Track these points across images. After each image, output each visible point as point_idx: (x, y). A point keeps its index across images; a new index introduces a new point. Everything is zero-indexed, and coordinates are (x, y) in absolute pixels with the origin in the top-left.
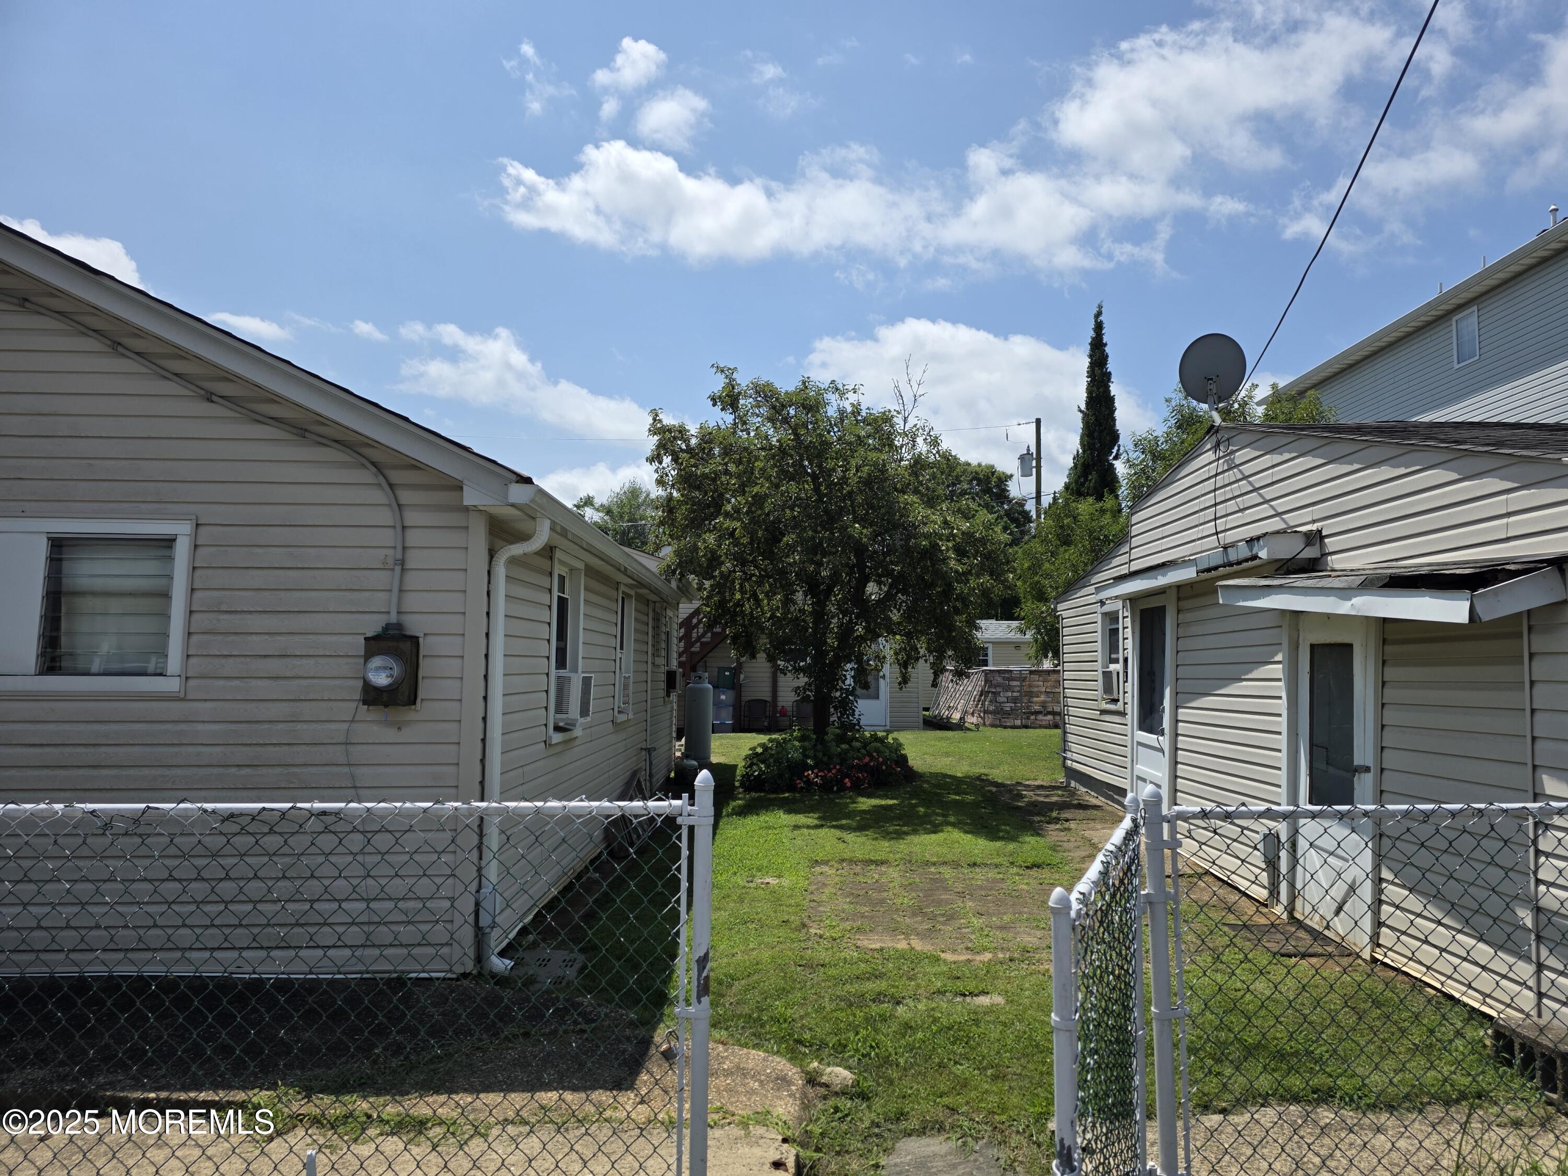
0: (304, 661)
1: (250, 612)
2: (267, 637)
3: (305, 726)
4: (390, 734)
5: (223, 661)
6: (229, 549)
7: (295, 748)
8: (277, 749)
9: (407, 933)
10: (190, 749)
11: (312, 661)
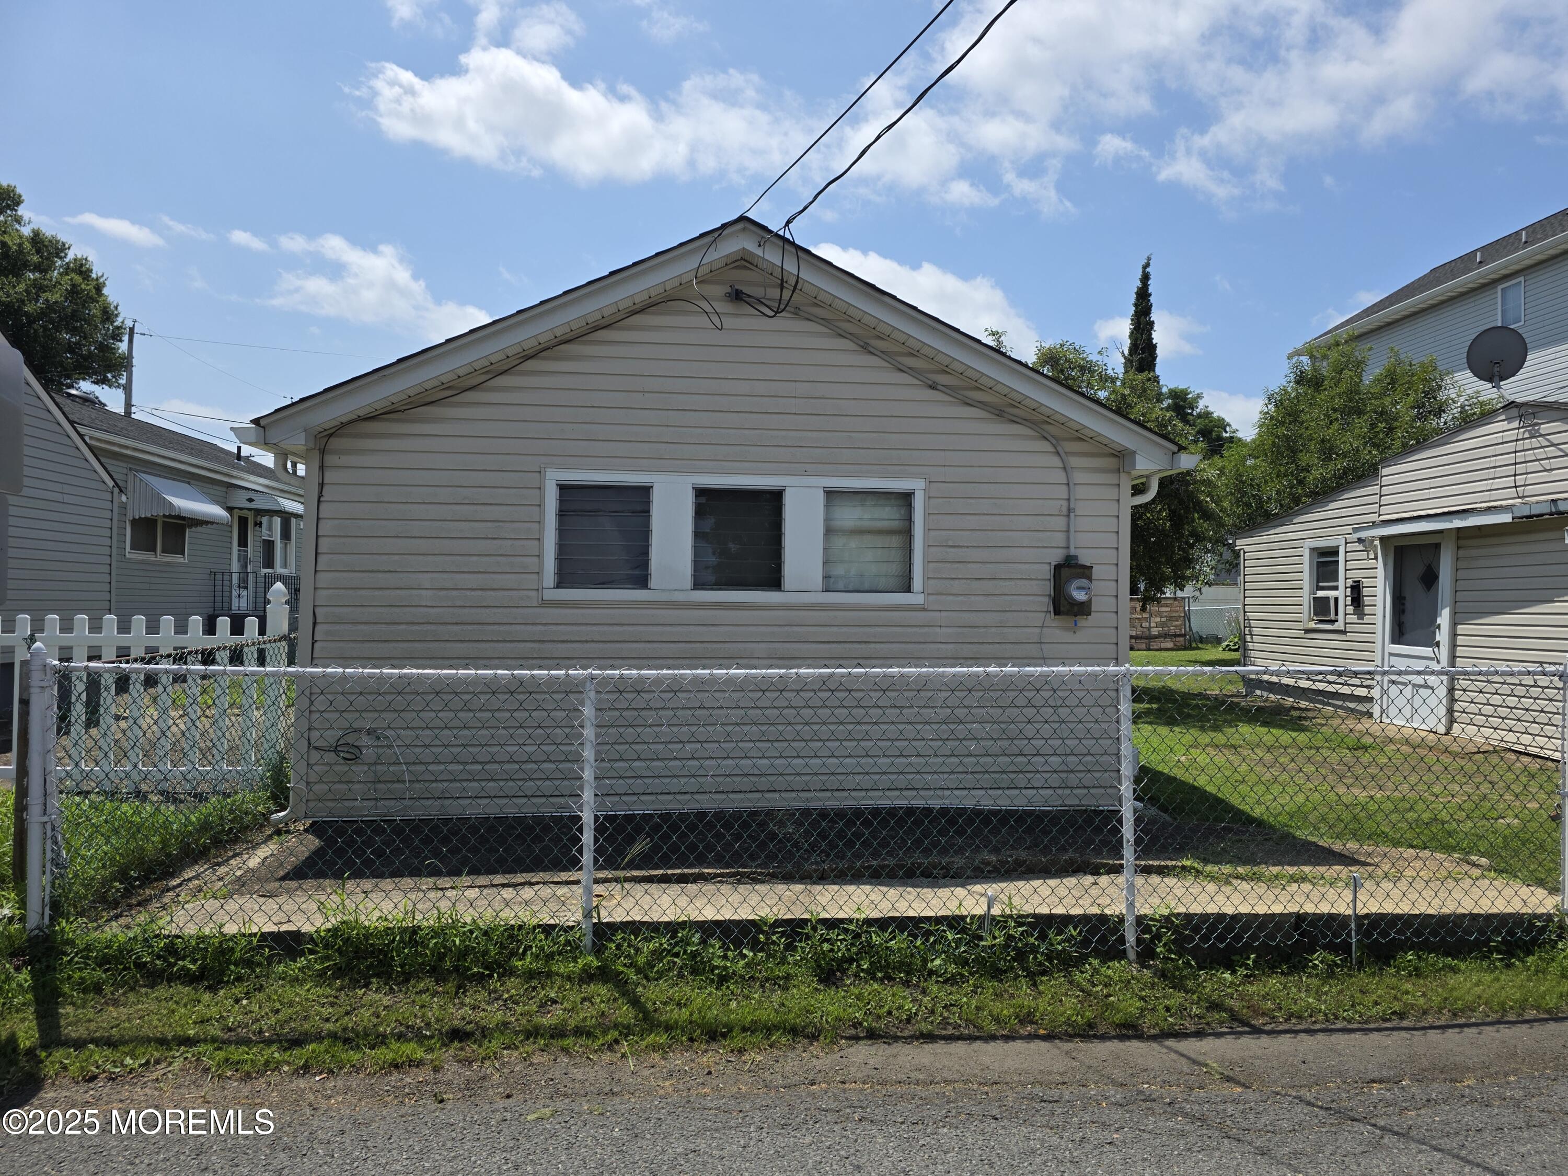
0: (1008, 583)
1: (968, 547)
2: (980, 565)
3: (1010, 630)
4: (1068, 636)
5: (952, 582)
6: (952, 500)
7: (1004, 646)
8: (991, 646)
9: (1088, 779)
10: (932, 646)
11: (1012, 583)
